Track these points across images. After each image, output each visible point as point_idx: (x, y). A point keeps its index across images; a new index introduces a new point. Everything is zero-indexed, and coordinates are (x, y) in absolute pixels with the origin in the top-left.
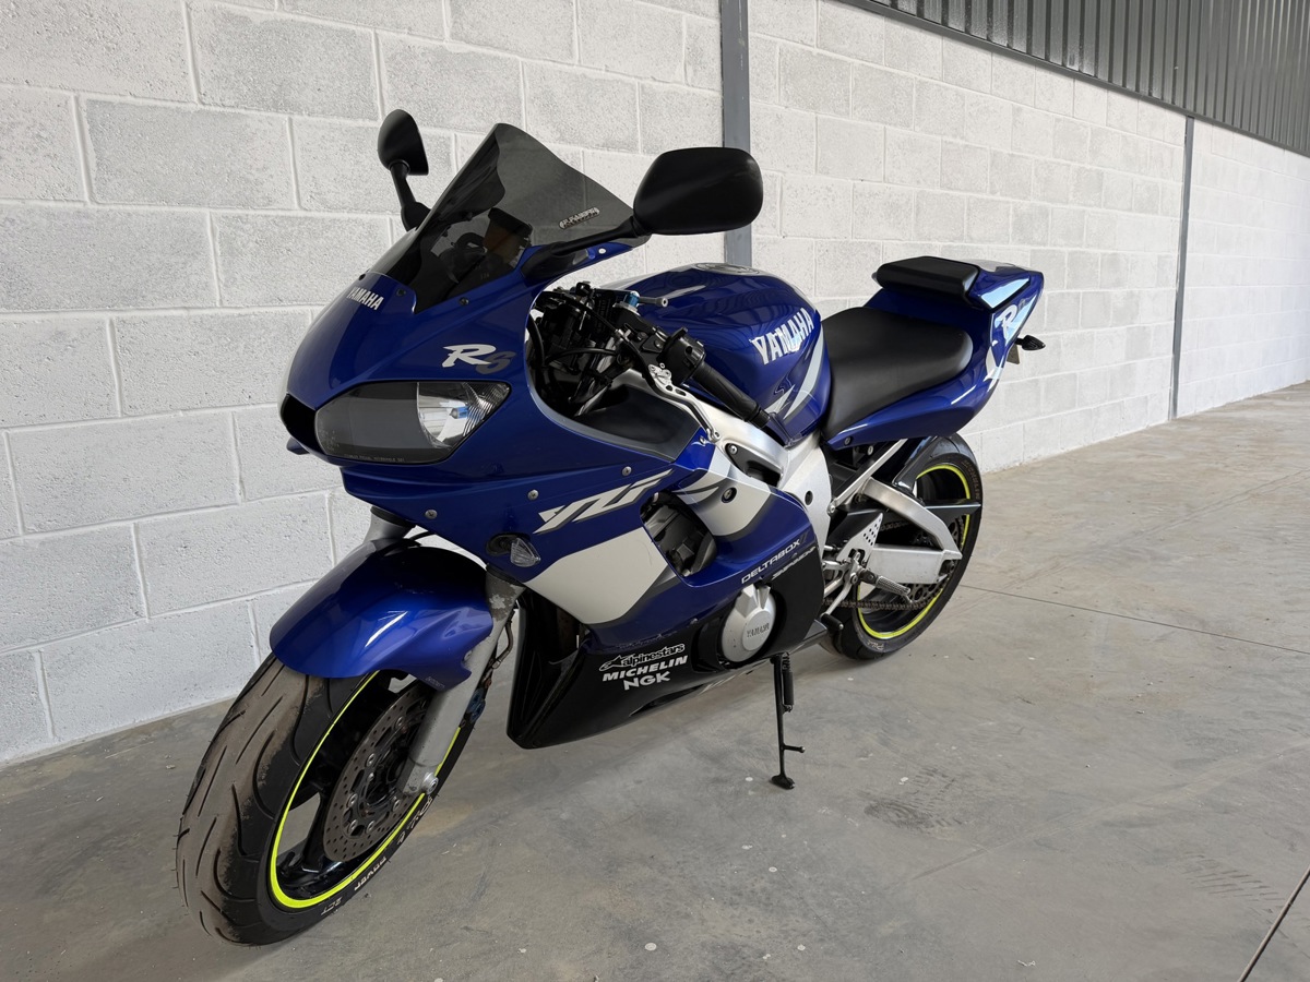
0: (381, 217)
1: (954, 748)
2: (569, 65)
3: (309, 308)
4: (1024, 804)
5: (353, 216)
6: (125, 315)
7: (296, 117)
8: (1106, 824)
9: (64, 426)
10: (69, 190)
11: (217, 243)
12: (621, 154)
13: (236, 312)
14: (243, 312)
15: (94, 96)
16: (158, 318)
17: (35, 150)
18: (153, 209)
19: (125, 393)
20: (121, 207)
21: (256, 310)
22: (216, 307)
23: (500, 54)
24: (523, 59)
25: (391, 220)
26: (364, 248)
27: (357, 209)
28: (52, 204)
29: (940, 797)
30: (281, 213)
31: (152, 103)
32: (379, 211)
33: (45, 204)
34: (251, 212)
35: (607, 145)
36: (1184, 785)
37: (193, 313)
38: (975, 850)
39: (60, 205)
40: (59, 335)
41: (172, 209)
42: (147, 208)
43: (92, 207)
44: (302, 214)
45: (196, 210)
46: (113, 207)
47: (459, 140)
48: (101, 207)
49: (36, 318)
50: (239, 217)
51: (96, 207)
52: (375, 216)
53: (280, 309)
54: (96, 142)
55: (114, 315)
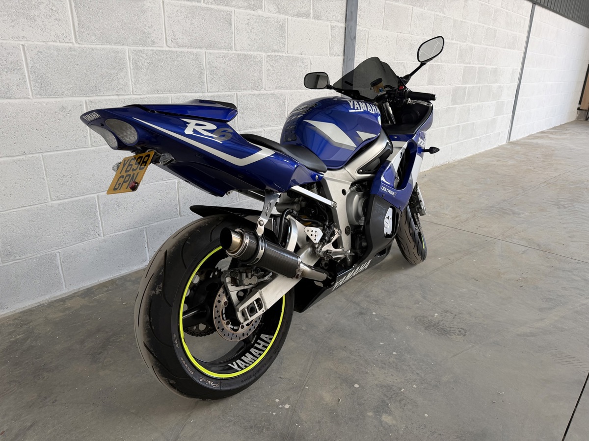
0: (201, 51)
1: (452, 301)
3: (170, 95)
4: (485, 326)
5: (189, 50)
6: (92, 99)
8: (518, 335)
9: (66, 151)
10: (66, 37)
11: (131, 63)
12: (304, 19)
13: (139, 97)
14: (142, 96)
16: (106, 100)
17: (50, 16)
18: (103, 46)
19: (92, 136)
20: (89, 46)
21: (148, 96)
22: (131, 94)
25: (205, 52)
26: (194, 66)
27: (191, 46)
28: (59, 44)
29: (452, 322)
30: (159, 49)
32: (201, 48)
33: (55, 44)
34: (146, 48)
35: (298, 15)
36: (544, 319)
37: (121, 97)
38: (471, 346)
39: (62, 44)
40: (63, 108)
41: (112, 47)
42: (100, 46)
43: (77, 45)
44: (167, 49)
45: (122, 47)
46: (86, 46)
47: (236, 13)
48: (80, 46)
49: (53, 100)
50: (141, 51)
51: (78, 45)
52: (199, 50)
53: (157, 95)
54: (77, 13)
55: (87, 99)
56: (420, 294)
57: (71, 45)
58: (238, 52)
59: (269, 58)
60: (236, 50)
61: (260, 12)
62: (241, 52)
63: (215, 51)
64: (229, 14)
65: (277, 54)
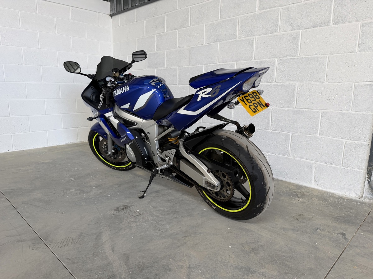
0: (234, 62)
2: (300, 2)
5: (229, 63)
7: (220, 42)
10: (187, 64)
12: (321, 28)
15: (191, 47)
23: (273, 9)
24: (281, 7)
28: (185, 67)
30: (215, 64)
31: (198, 46)
32: (234, 61)
35: (313, 27)
41: (199, 65)
42: (196, 65)
44: (219, 64)
45: (202, 65)
47: (257, 38)
48: (190, 66)
57: (188, 67)
58: (257, 60)
59: (281, 61)
60: (255, 59)
61: (276, 33)
62: (259, 60)
63: (242, 62)
64: (252, 40)
65: (289, 58)
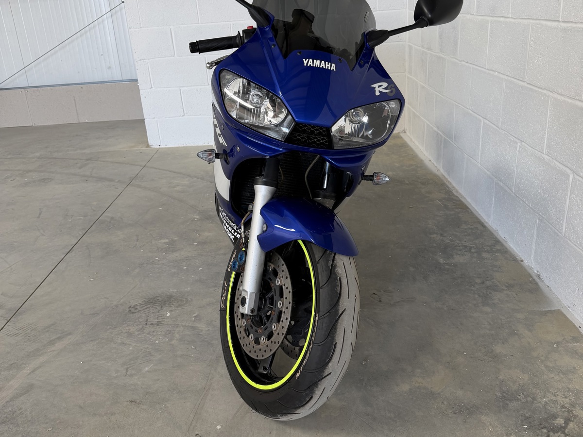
4: (109, 327)
29: (147, 314)
56: (202, 331)
